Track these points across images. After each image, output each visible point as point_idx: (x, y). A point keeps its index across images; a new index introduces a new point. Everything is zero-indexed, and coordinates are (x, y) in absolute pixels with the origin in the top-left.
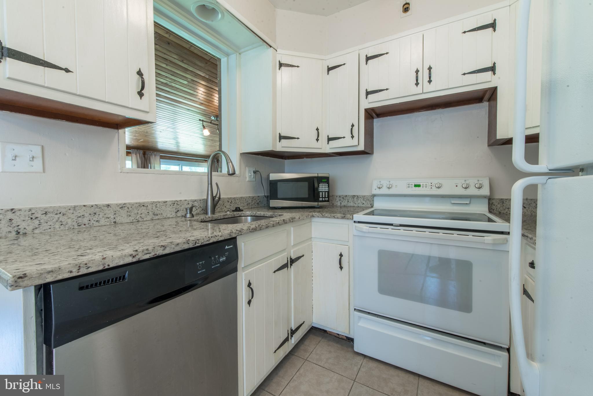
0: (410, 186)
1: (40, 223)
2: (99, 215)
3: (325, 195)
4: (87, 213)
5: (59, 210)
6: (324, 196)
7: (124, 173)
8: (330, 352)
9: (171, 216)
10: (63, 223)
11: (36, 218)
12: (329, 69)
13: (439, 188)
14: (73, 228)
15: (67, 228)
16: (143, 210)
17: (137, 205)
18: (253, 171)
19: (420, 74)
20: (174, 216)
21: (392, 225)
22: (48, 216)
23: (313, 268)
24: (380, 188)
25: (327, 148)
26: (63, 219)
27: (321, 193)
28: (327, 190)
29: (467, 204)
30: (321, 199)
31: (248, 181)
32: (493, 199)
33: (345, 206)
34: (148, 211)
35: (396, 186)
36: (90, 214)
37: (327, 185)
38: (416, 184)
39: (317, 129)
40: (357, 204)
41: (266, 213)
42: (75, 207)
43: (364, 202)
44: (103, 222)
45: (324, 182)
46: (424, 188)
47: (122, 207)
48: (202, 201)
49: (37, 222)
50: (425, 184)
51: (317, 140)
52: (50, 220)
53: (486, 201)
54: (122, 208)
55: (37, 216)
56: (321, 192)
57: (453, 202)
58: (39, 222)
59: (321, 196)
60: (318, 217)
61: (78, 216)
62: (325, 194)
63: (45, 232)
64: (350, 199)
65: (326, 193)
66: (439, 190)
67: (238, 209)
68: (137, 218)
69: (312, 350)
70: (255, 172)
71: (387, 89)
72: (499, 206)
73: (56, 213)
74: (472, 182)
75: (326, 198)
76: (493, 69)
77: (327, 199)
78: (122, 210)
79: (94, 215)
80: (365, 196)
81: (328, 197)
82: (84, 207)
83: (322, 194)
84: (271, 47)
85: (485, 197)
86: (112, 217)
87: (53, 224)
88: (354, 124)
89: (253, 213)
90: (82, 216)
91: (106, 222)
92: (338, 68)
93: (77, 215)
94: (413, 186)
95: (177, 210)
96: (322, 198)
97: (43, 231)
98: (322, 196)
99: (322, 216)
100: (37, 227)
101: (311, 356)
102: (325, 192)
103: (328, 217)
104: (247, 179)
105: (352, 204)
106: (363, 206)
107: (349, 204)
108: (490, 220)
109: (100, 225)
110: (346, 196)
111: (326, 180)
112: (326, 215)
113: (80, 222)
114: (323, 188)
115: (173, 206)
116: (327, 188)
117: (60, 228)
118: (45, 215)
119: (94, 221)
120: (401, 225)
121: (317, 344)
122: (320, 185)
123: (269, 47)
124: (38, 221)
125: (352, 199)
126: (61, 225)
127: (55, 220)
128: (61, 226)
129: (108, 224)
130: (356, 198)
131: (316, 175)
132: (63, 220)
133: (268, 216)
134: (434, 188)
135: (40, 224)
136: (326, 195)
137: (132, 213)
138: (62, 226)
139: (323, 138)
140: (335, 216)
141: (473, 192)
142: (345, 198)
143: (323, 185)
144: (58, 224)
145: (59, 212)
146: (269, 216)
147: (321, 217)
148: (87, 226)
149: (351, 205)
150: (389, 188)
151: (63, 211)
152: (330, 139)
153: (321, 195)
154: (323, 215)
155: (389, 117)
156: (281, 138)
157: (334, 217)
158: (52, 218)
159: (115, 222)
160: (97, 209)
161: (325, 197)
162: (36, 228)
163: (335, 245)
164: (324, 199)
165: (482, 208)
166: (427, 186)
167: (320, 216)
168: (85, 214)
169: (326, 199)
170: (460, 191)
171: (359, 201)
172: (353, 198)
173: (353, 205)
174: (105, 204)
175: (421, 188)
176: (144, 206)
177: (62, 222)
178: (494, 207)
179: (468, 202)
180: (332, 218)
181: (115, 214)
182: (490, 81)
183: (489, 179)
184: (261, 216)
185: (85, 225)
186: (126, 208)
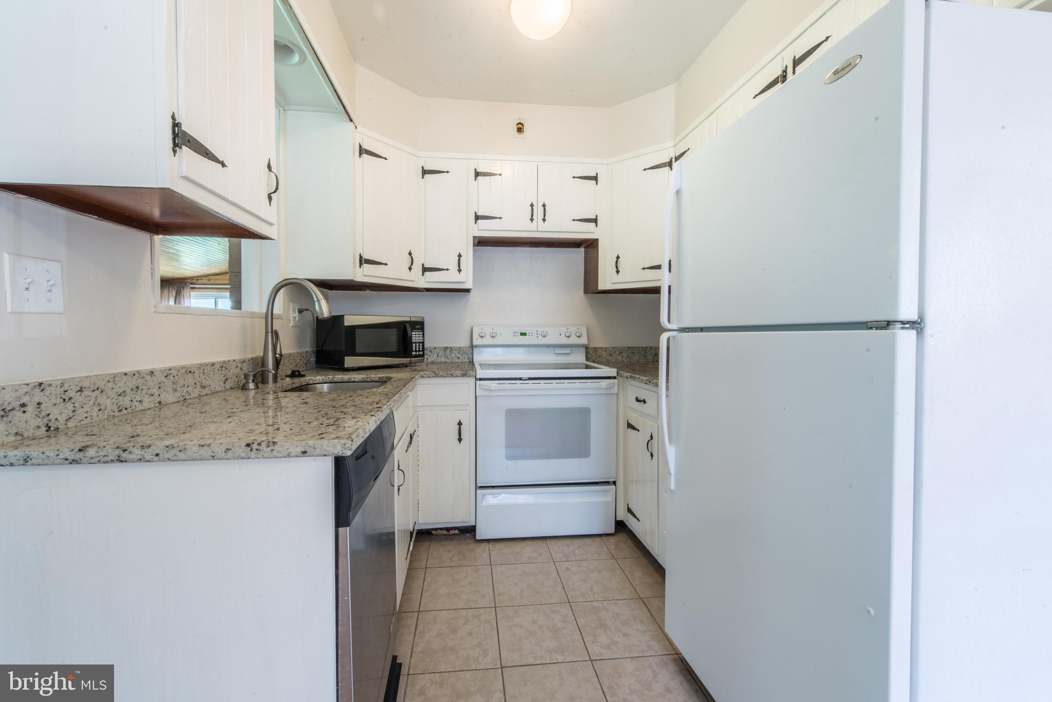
0: (516, 334)
1: (74, 409)
2: (142, 389)
3: (419, 348)
4: (128, 387)
5: (96, 382)
6: (417, 350)
7: (159, 313)
8: (449, 551)
9: (219, 390)
10: (102, 408)
11: (70, 399)
12: (425, 172)
13: (544, 336)
14: (113, 416)
15: (106, 417)
16: (189, 379)
17: (183, 371)
18: (298, 309)
19: (535, 208)
20: (223, 389)
21: (520, 379)
22: (84, 394)
23: (419, 448)
24: (482, 337)
25: (422, 281)
26: (102, 399)
27: (414, 345)
28: (422, 341)
29: (568, 353)
30: (414, 353)
31: (293, 327)
32: (589, 348)
33: (433, 363)
34: (195, 381)
35: (501, 334)
36: (132, 389)
37: (422, 333)
38: (522, 332)
39: (410, 254)
40: (450, 359)
41: (354, 376)
42: (114, 377)
43: (460, 356)
44: (146, 404)
45: (417, 329)
46: (531, 336)
47: (168, 373)
48: (251, 362)
49: (70, 406)
50: (530, 332)
51: (410, 269)
52: (86, 402)
53: (584, 350)
54: (167, 376)
55: (71, 395)
56: (414, 343)
57: (557, 352)
58: (74, 407)
59: (414, 350)
60: (429, 377)
61: (118, 394)
62: (419, 346)
63: (80, 424)
64: (441, 352)
65: (421, 345)
66: (545, 338)
67: (297, 374)
68: (184, 394)
69: (426, 557)
70: (300, 311)
71: (500, 218)
72: (593, 354)
73: (92, 389)
74: (573, 330)
75: (421, 351)
76: (595, 221)
77: (422, 353)
78: (167, 379)
79: (136, 391)
80: (460, 348)
81: (423, 350)
82: (125, 377)
83: (416, 346)
84: (351, 121)
85: (583, 346)
86: (157, 393)
87: (89, 410)
88: (461, 254)
89: (327, 378)
90: (123, 394)
91: (150, 402)
92: (438, 174)
93: (117, 391)
94: (519, 334)
95: (225, 378)
96: (416, 351)
97: (79, 424)
98: (416, 348)
99: (434, 375)
100: (71, 416)
101: (428, 562)
102: (419, 343)
103: (443, 377)
104: (292, 324)
105: (443, 359)
106: (459, 361)
107: (439, 360)
108: (587, 367)
109: (143, 408)
110: (435, 348)
111: (419, 325)
112: (441, 374)
113: (121, 403)
114: (416, 336)
115: (221, 370)
116: (422, 338)
117: (98, 416)
118: (80, 393)
119: (137, 401)
120: (530, 379)
121: (429, 549)
122: (413, 333)
123: (349, 121)
124: (72, 405)
125: (444, 353)
126: (99, 410)
127: (91, 402)
128: (99, 413)
129: (152, 406)
130: (449, 350)
131: (408, 319)
132: (101, 402)
133: (357, 380)
134: (540, 336)
135: (74, 411)
136: (421, 347)
137: (179, 386)
138: (101, 411)
139: (417, 268)
140: (454, 374)
141: (574, 340)
142: (432, 350)
143: (416, 333)
144: (96, 409)
145: (96, 388)
146: (360, 380)
147: (433, 377)
148: (129, 410)
149: (442, 361)
150: (493, 337)
151: (101, 384)
152: (425, 270)
153: (414, 347)
154: (436, 373)
155: (489, 248)
156: (363, 261)
157: (452, 376)
158: (88, 398)
159: (160, 403)
160: (140, 380)
161: (419, 351)
162: (70, 418)
163: (452, 412)
164: (417, 353)
165: (580, 358)
166: (533, 334)
167: (431, 376)
168: (127, 389)
169: (420, 353)
170: (565, 341)
171: (453, 355)
172: (445, 351)
173: (445, 361)
174: (148, 369)
175: (527, 336)
176: (190, 372)
177: (100, 406)
178: (589, 356)
179: (569, 352)
180: (449, 377)
181: (160, 388)
182: (593, 233)
183: (587, 328)
184: (345, 381)
185: (126, 409)
186: (171, 377)
